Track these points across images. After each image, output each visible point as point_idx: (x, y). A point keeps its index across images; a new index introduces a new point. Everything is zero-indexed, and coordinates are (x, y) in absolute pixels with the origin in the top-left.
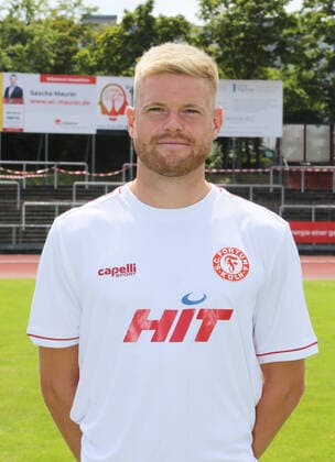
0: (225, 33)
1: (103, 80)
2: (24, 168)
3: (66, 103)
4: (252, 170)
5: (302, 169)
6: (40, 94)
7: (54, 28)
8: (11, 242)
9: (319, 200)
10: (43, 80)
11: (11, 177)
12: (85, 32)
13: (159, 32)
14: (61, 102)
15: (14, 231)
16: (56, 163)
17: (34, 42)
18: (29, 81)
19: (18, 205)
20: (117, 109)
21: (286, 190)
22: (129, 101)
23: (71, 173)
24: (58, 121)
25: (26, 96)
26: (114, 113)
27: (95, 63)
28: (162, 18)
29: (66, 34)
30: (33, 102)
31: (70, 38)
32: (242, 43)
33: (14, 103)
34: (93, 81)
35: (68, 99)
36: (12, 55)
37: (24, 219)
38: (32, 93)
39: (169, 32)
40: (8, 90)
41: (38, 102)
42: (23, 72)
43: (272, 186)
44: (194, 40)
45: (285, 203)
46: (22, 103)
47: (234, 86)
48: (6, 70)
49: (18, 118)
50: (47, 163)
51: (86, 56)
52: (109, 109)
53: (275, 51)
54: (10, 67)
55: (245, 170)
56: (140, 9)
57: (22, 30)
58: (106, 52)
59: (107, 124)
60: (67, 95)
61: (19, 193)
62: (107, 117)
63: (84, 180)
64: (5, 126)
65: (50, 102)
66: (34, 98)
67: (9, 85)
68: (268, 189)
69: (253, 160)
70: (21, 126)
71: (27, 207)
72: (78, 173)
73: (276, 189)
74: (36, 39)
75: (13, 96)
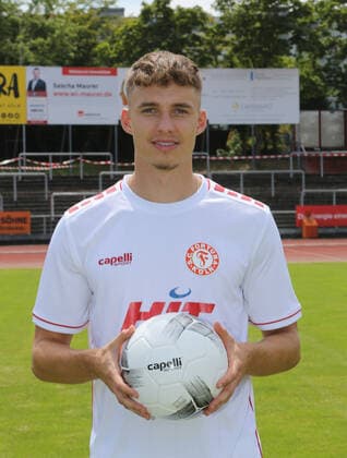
0: (241, 23)
1: (123, 72)
2: (50, 159)
3: (88, 95)
4: (272, 157)
5: (321, 154)
6: (63, 86)
7: (74, 21)
8: (42, 232)
10: (65, 73)
11: (38, 168)
12: (104, 25)
13: (177, 23)
14: (83, 94)
15: (45, 221)
16: (81, 154)
17: (55, 36)
18: (51, 75)
19: (46, 196)
21: (306, 175)
23: (96, 163)
24: (80, 113)
25: (49, 88)
27: (115, 55)
28: (180, 9)
29: (86, 27)
30: (55, 94)
31: (90, 31)
32: (258, 32)
33: (37, 95)
34: (114, 73)
35: (92, 90)
36: (33, 49)
37: (53, 209)
38: (55, 85)
39: (187, 23)
40: (31, 83)
41: (61, 94)
42: (46, 65)
43: (292, 171)
44: (212, 30)
45: (306, 188)
46: (45, 95)
47: (252, 74)
48: (27, 63)
49: (41, 110)
50: (70, 154)
51: (106, 48)
53: (291, 39)
54: (32, 60)
55: (265, 157)
56: (158, 1)
57: (43, 24)
58: (125, 44)
60: (89, 87)
61: (46, 184)
63: (109, 170)
64: (29, 118)
65: (73, 94)
66: (57, 90)
67: (32, 78)
68: (289, 174)
69: (270, 147)
70: (44, 119)
71: (56, 197)
72: (103, 163)
73: (295, 175)
74: (58, 32)
75: (36, 89)
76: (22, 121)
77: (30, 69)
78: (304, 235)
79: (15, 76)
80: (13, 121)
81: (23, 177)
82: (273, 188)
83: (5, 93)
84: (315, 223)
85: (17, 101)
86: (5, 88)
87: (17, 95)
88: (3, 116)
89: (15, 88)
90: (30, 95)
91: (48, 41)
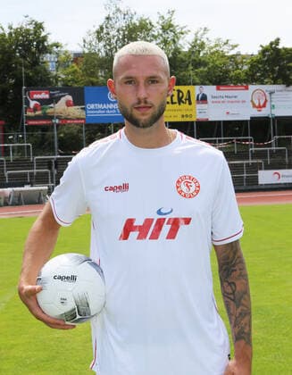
1: (252, 87)
3: (232, 102)
6: (217, 97)
13: (284, 57)
14: (229, 102)
16: (235, 138)
18: (210, 90)
20: (262, 104)
22: (268, 99)
23: (243, 143)
24: (228, 113)
26: (260, 107)
27: (245, 77)
28: (284, 48)
30: (213, 102)
34: (247, 88)
35: (233, 99)
36: (197, 74)
38: (213, 97)
40: (198, 96)
41: (216, 102)
42: (205, 84)
48: (194, 84)
49: (205, 112)
52: (257, 104)
54: (198, 81)
56: (271, 44)
57: (200, 60)
58: (250, 70)
59: (256, 113)
60: (232, 97)
62: (255, 109)
64: (198, 117)
65: (223, 102)
66: (214, 100)
67: (199, 93)
70: (207, 117)
72: (247, 143)
74: (211, 64)
75: (201, 99)
76: (194, 119)
77: (197, 87)
79: (189, 92)
80: (188, 119)
83: (183, 102)
85: (190, 107)
86: (183, 99)
87: (190, 104)
88: (183, 116)
89: (189, 99)
90: (198, 103)
91: (206, 69)
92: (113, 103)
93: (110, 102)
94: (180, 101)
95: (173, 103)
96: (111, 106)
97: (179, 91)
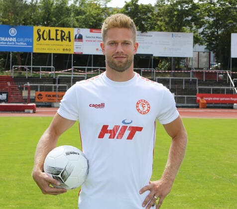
0: (170, 12)
2: (86, 70)
4: (180, 71)
5: (204, 71)
6: (90, 37)
9: (212, 85)
11: (81, 74)
12: (106, 11)
13: (141, 11)
14: (99, 41)
16: (99, 68)
17: (87, 15)
18: (85, 32)
21: (198, 80)
24: (97, 49)
25: (84, 38)
28: (142, 5)
30: (86, 41)
32: (176, 16)
33: (79, 41)
36: (77, 20)
38: (86, 37)
39: (145, 11)
40: (76, 36)
41: (89, 41)
42: (82, 28)
43: (191, 78)
44: (155, 14)
45: (199, 86)
46: (82, 41)
47: (172, 35)
48: (75, 27)
49: (80, 48)
53: (191, 20)
55: (176, 71)
57: (81, 10)
64: (75, 51)
65: (94, 41)
66: (89, 39)
67: (77, 33)
68: (189, 79)
70: (82, 51)
73: (193, 80)
74: (88, 13)
75: (78, 38)
76: (72, 52)
77: (76, 29)
78: (200, 106)
79: (69, 32)
80: (68, 52)
81: (74, 77)
82: (184, 85)
83: (65, 40)
84: (205, 102)
85: (70, 43)
86: (65, 38)
87: (70, 41)
88: (64, 50)
89: (69, 38)
90: (76, 41)
91: (84, 17)
92: (13, 37)
93: (10, 37)
94: (62, 38)
95: (57, 40)
96: (11, 39)
97: (62, 31)
